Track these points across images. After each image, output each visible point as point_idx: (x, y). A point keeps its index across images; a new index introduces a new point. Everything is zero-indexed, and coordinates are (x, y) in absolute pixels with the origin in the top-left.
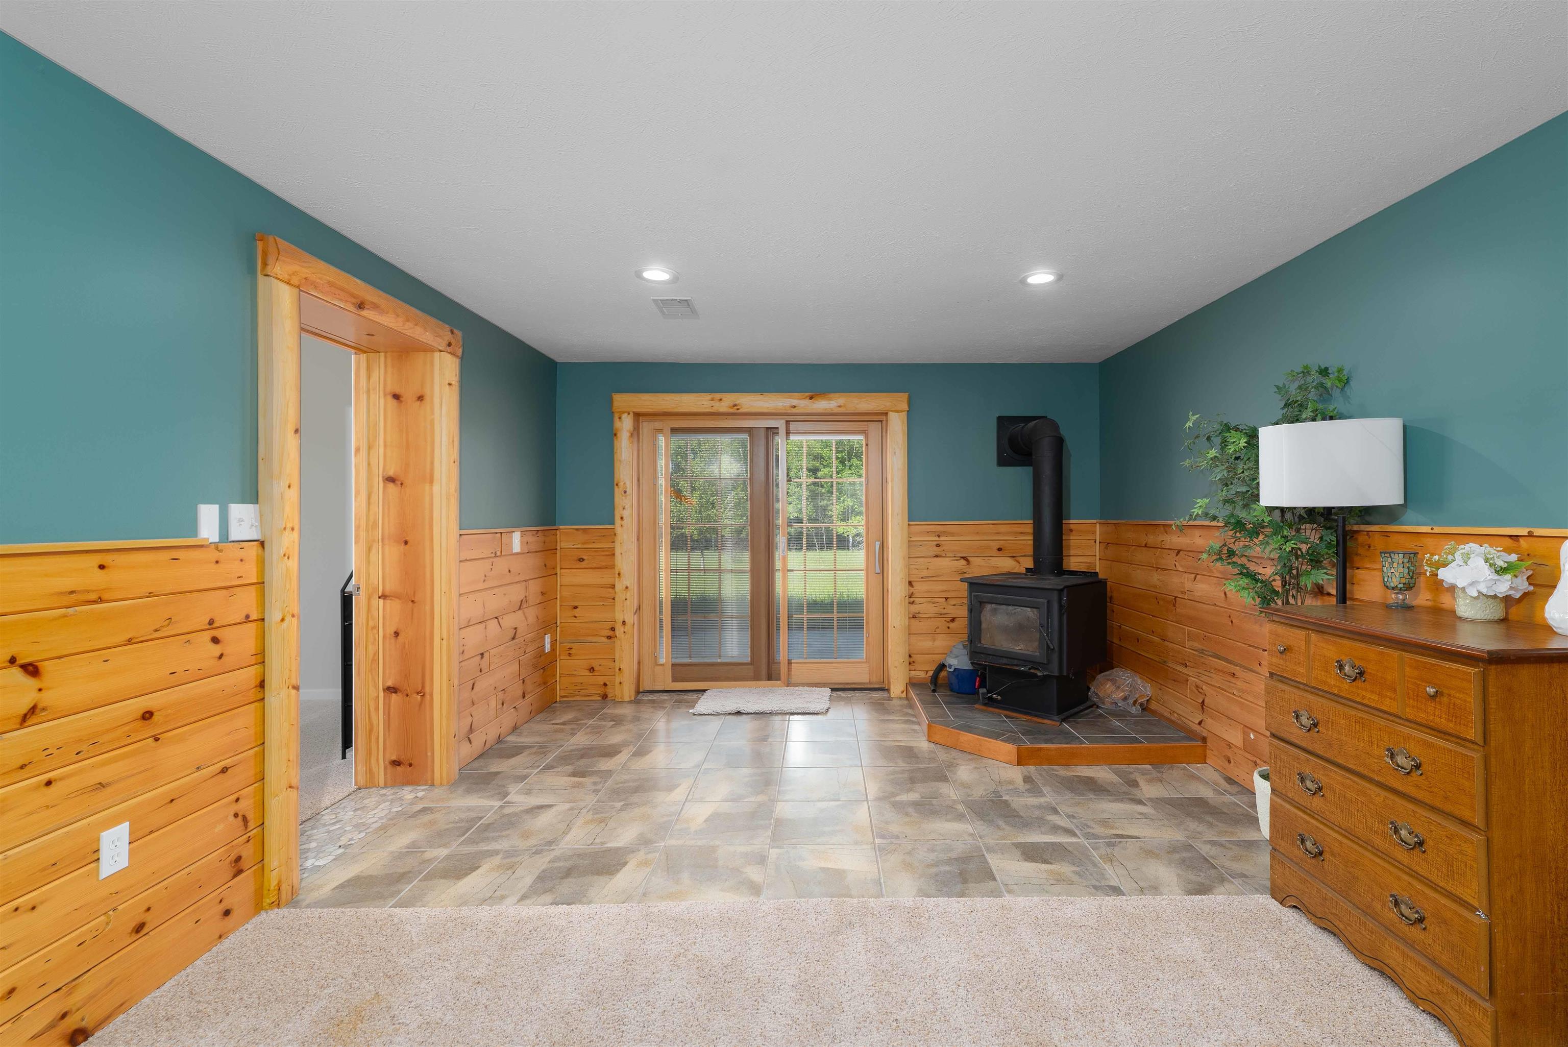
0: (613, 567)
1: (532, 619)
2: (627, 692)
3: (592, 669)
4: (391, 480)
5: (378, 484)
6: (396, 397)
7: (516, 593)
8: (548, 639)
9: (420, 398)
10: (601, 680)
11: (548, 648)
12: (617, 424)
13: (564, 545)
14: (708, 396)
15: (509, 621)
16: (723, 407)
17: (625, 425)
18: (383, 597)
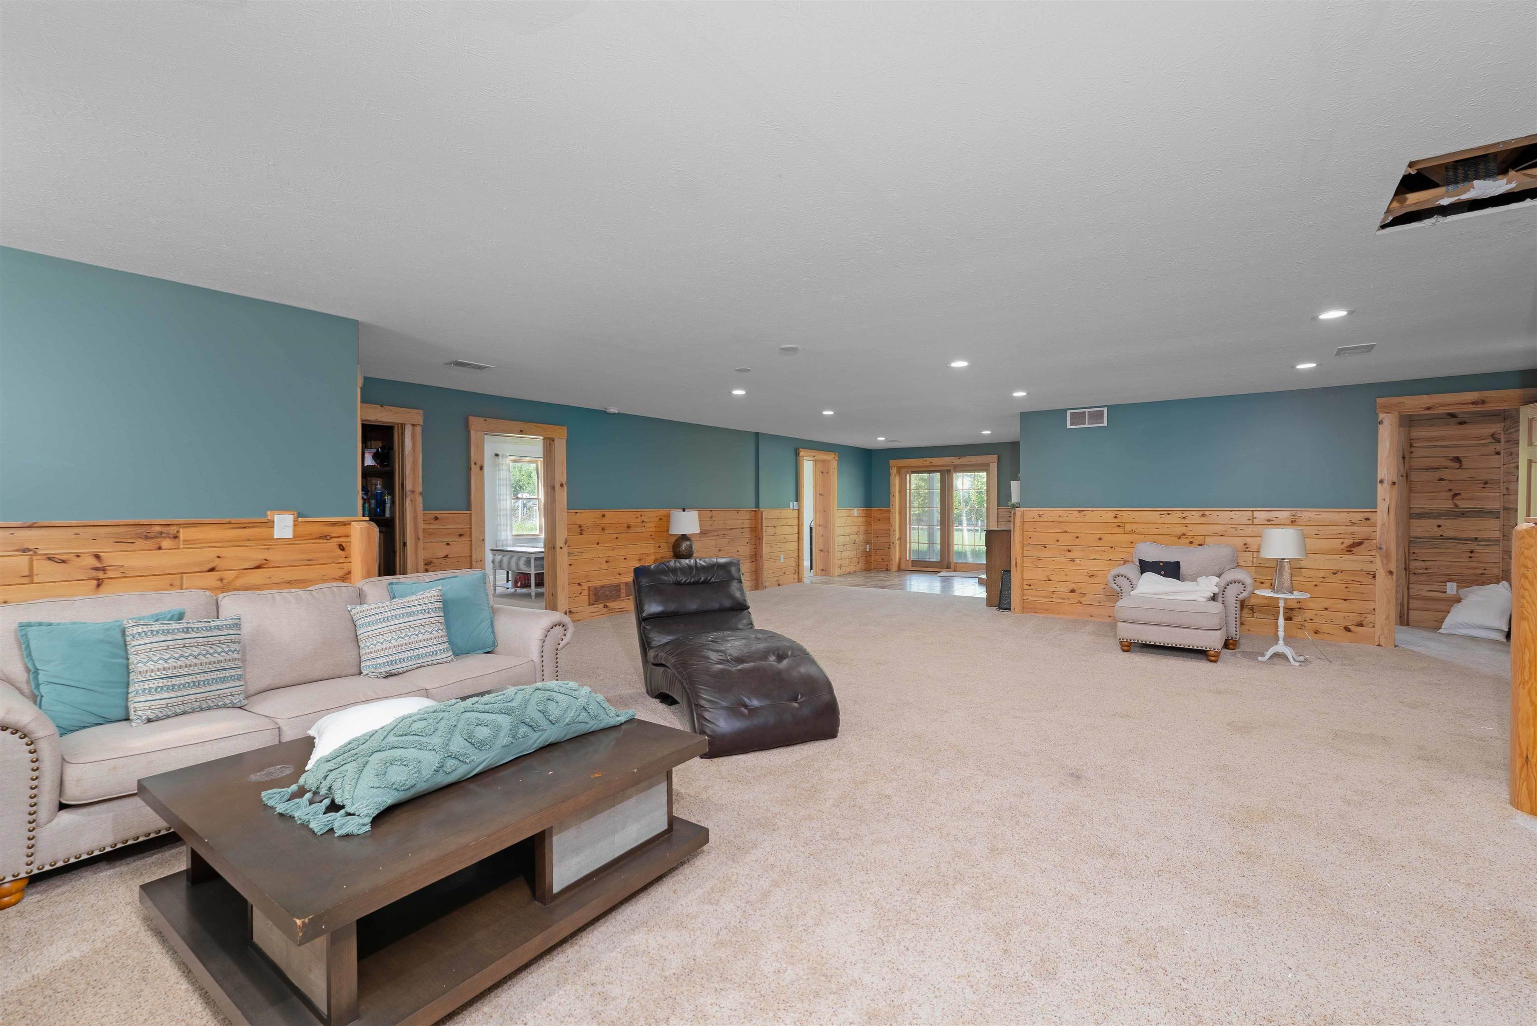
0: (890, 523)
1: (861, 538)
2: (894, 567)
3: (883, 559)
4: (821, 495)
5: (818, 495)
6: (822, 472)
7: (856, 529)
8: (868, 547)
9: (828, 473)
10: (886, 563)
11: (868, 550)
12: (891, 471)
13: (874, 515)
14: (921, 460)
15: (853, 537)
16: (927, 463)
17: (894, 471)
18: (819, 526)
